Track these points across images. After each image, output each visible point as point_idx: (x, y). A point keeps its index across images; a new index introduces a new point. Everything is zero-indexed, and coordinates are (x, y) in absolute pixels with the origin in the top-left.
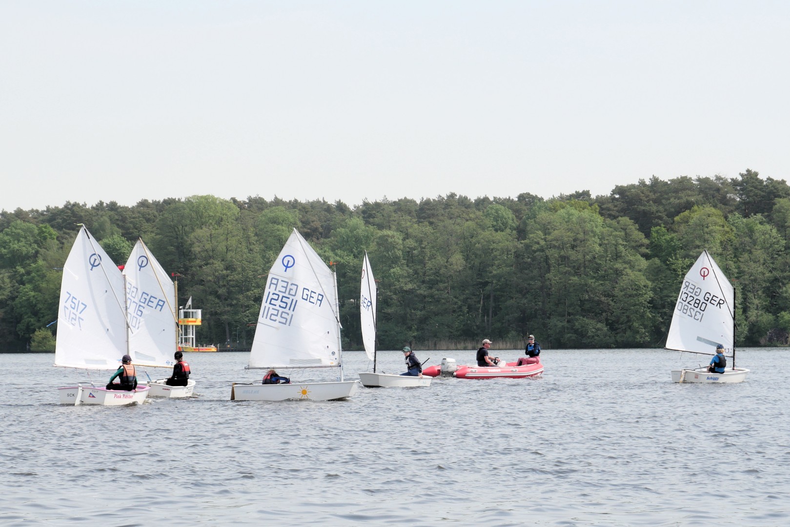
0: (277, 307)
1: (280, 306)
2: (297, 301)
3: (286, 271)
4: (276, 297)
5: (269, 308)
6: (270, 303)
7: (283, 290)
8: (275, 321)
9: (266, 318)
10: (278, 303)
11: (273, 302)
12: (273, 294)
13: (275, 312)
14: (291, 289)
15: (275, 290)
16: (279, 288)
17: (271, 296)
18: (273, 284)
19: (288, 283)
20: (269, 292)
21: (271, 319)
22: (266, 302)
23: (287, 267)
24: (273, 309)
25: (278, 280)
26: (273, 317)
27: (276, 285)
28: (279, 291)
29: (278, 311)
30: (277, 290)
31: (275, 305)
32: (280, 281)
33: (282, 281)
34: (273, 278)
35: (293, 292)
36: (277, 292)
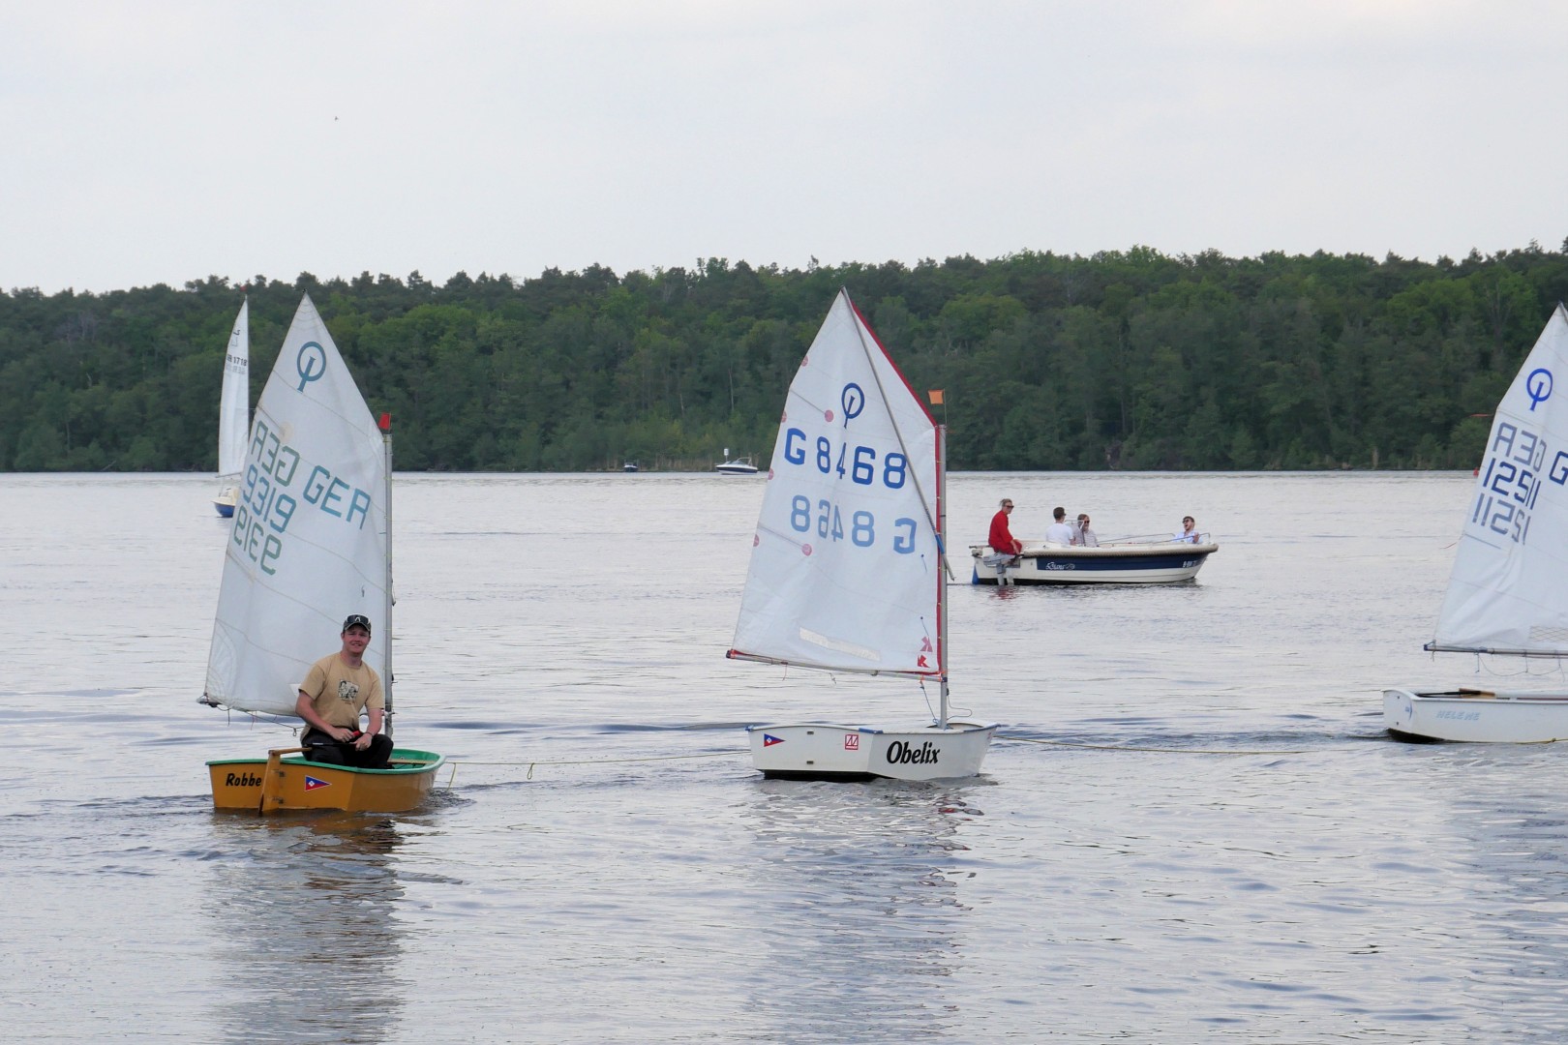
0: (1511, 499)
1: (1516, 496)
3: (1533, 408)
4: (1507, 473)
5: (1491, 499)
6: (1494, 488)
7: (1525, 455)
8: (1504, 532)
9: (1483, 524)
10: (1512, 488)
11: (1501, 484)
12: (1503, 464)
13: (1506, 511)
15: (1508, 455)
16: (1516, 450)
17: (1497, 470)
18: (1504, 439)
19: (1536, 439)
20: (1494, 460)
21: (1494, 529)
22: (1485, 485)
23: (1536, 399)
24: (1500, 502)
25: (1514, 429)
26: (1500, 523)
27: (1511, 441)
28: (1516, 458)
29: (1512, 508)
30: (1512, 455)
31: (1506, 493)
32: (1519, 432)
33: (1524, 433)
34: (1503, 425)
36: (1510, 461)
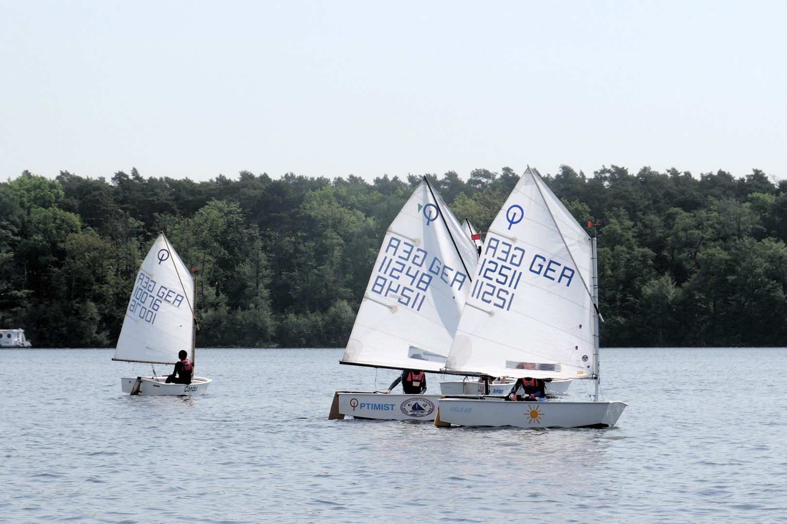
0: (493, 283)
1: (497, 281)
2: (521, 274)
3: (509, 229)
4: (493, 267)
5: (482, 283)
6: (485, 276)
7: (504, 256)
8: (489, 302)
9: (477, 298)
10: (495, 276)
11: (489, 274)
12: (490, 262)
13: (490, 290)
14: (514, 256)
15: (493, 256)
16: (499, 254)
17: (487, 265)
18: (492, 247)
19: (510, 246)
20: (485, 260)
21: (483, 300)
22: (479, 274)
23: (512, 222)
24: (488, 284)
25: (498, 241)
26: (487, 297)
27: (495, 249)
28: (498, 258)
29: (494, 287)
30: (496, 256)
31: (491, 279)
32: (500, 243)
33: (504, 243)
34: (492, 239)
35: (516, 261)
36: (495, 260)
